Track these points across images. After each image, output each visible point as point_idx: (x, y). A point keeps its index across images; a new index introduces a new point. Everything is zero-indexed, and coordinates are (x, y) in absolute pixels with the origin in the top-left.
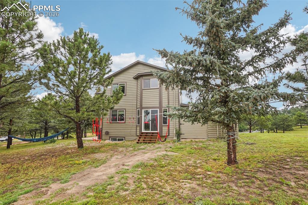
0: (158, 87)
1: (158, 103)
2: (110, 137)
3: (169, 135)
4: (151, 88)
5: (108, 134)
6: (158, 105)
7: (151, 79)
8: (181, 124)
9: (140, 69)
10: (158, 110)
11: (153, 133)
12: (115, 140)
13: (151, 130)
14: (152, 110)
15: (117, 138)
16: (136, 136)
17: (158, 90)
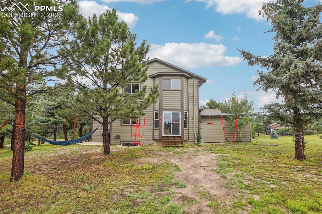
0: (180, 89)
1: (180, 106)
2: (121, 142)
3: (188, 140)
4: (172, 89)
5: (119, 139)
6: (180, 108)
7: (172, 80)
8: (200, 128)
9: (157, 68)
10: (180, 113)
11: (174, 137)
12: (128, 145)
13: (173, 134)
14: (173, 113)
15: (130, 143)
16: (152, 140)
17: (180, 92)
